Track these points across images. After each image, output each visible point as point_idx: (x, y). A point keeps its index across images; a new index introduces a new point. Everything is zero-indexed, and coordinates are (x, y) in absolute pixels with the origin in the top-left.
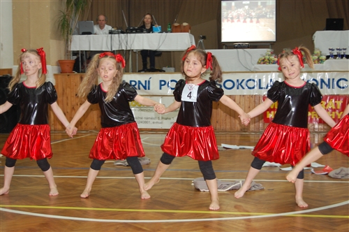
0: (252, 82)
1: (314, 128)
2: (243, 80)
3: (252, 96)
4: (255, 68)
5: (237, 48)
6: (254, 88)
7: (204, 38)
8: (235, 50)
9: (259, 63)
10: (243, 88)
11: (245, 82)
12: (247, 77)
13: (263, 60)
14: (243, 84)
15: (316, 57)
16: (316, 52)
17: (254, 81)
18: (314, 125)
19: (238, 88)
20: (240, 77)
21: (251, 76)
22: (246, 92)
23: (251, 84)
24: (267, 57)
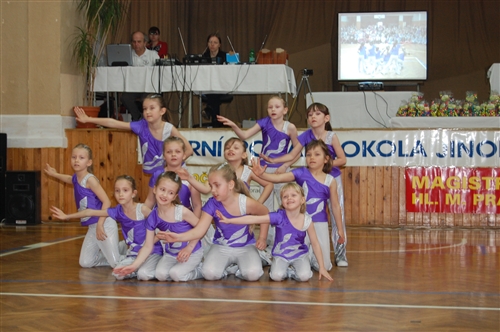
0: (387, 145)
1: (489, 222)
2: (373, 142)
3: (387, 168)
4: (393, 123)
5: (363, 90)
6: (390, 155)
7: (310, 73)
8: (361, 93)
9: (399, 115)
10: (373, 155)
11: (376, 145)
12: (379, 136)
13: (407, 110)
14: (374, 149)
15: (493, 106)
16: (492, 97)
17: (390, 143)
18: (488, 216)
19: (364, 155)
20: (368, 137)
21: (386, 136)
22: (377, 161)
23: (385, 149)
24: (413, 105)
